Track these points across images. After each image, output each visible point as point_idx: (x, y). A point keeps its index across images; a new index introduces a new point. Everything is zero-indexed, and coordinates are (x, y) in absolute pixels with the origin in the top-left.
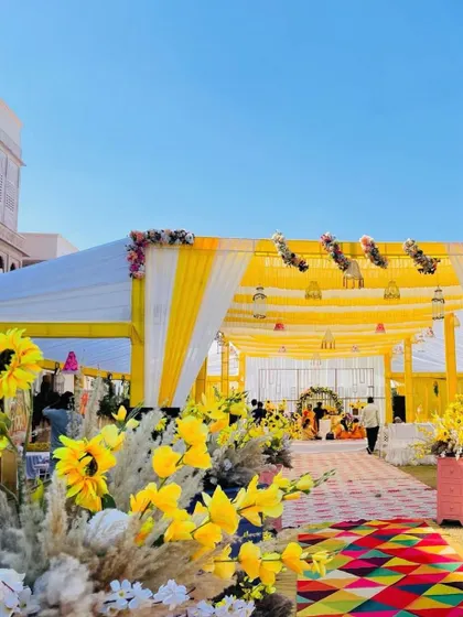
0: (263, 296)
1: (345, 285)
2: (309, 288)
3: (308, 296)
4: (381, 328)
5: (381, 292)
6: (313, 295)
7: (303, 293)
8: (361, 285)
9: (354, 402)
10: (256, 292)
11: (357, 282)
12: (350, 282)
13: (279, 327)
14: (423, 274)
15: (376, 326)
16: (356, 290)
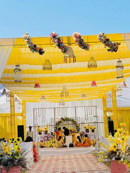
0: (20, 70)
1: (66, 61)
2: (45, 64)
3: (44, 69)
4: (94, 83)
5: (86, 64)
6: (47, 68)
7: (41, 67)
8: (74, 61)
9: (86, 125)
10: (15, 68)
11: (72, 59)
12: (68, 59)
13: (37, 86)
14: (110, 52)
15: (91, 82)
16: (72, 63)
